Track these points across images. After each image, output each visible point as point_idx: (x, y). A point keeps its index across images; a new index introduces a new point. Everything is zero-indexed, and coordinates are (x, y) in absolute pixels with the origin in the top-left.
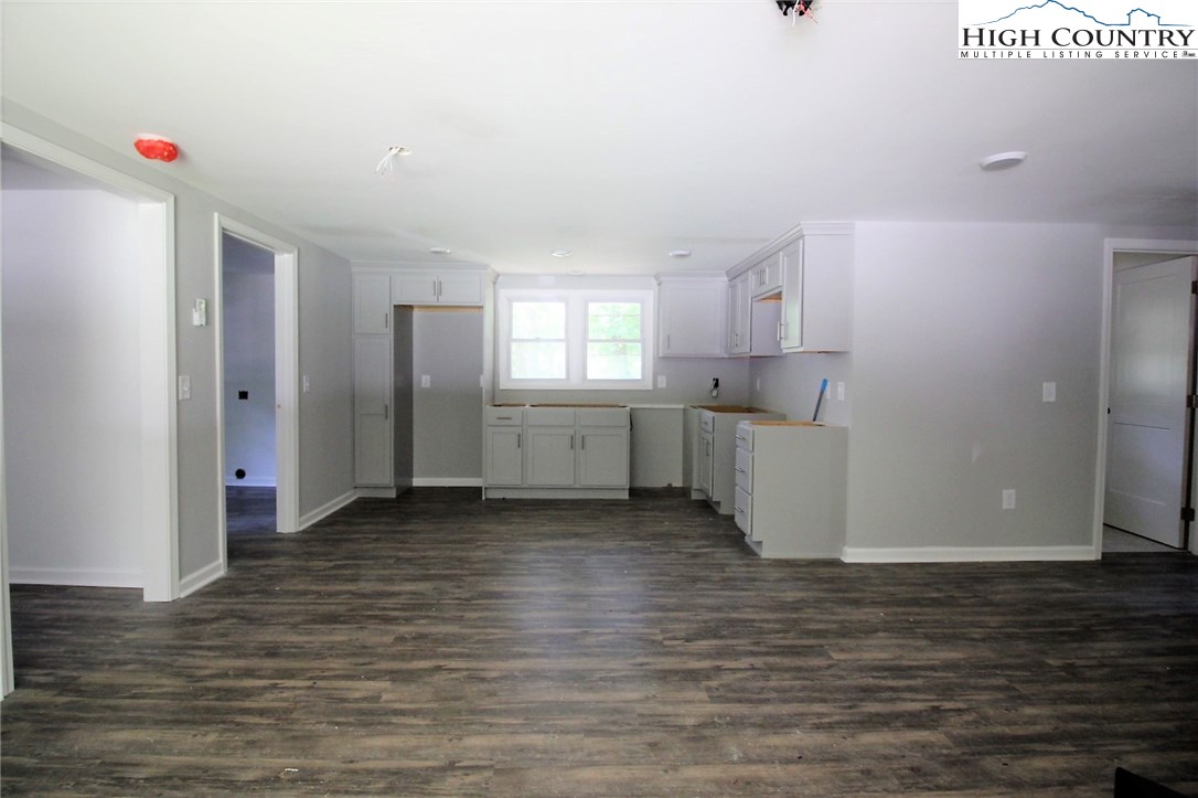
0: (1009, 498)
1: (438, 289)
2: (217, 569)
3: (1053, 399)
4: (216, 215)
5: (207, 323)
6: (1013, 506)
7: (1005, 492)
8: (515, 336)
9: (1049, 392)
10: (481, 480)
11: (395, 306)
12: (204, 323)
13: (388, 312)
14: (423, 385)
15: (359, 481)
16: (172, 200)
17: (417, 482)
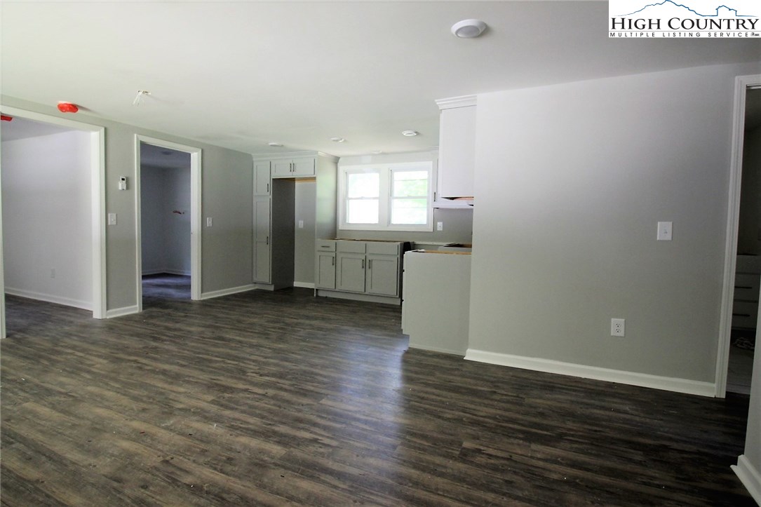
0: (617, 326)
1: (292, 167)
2: (135, 309)
3: (668, 237)
4: (135, 135)
5: (127, 188)
6: (622, 334)
7: (612, 319)
8: (350, 196)
9: (664, 231)
10: (314, 284)
11: (273, 179)
12: (125, 188)
13: (269, 183)
14: (300, 227)
15: (255, 279)
16: (103, 129)
17: (296, 284)
